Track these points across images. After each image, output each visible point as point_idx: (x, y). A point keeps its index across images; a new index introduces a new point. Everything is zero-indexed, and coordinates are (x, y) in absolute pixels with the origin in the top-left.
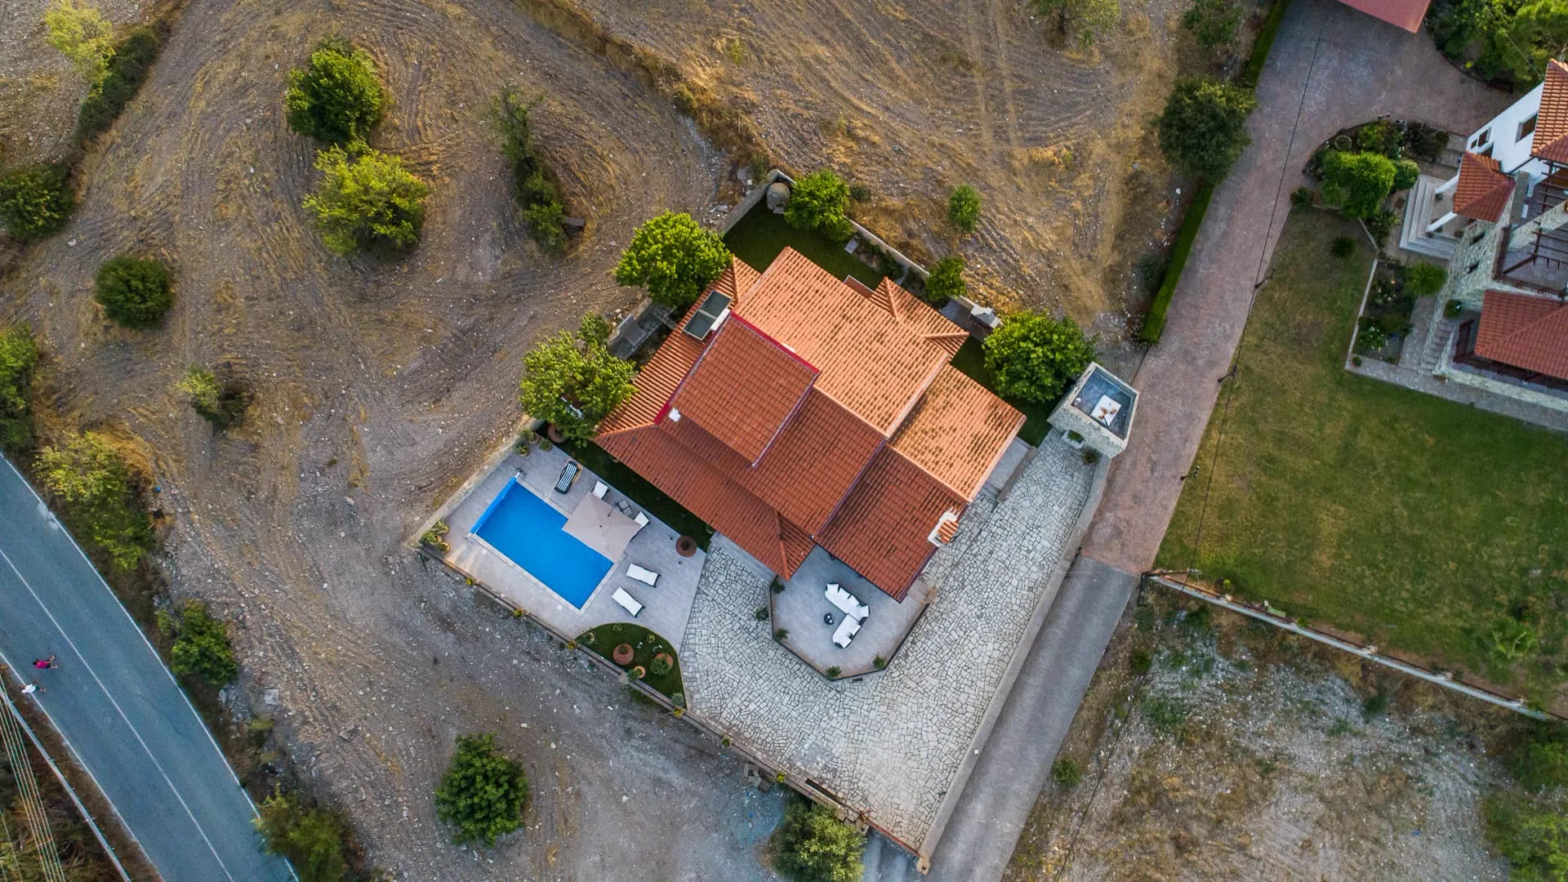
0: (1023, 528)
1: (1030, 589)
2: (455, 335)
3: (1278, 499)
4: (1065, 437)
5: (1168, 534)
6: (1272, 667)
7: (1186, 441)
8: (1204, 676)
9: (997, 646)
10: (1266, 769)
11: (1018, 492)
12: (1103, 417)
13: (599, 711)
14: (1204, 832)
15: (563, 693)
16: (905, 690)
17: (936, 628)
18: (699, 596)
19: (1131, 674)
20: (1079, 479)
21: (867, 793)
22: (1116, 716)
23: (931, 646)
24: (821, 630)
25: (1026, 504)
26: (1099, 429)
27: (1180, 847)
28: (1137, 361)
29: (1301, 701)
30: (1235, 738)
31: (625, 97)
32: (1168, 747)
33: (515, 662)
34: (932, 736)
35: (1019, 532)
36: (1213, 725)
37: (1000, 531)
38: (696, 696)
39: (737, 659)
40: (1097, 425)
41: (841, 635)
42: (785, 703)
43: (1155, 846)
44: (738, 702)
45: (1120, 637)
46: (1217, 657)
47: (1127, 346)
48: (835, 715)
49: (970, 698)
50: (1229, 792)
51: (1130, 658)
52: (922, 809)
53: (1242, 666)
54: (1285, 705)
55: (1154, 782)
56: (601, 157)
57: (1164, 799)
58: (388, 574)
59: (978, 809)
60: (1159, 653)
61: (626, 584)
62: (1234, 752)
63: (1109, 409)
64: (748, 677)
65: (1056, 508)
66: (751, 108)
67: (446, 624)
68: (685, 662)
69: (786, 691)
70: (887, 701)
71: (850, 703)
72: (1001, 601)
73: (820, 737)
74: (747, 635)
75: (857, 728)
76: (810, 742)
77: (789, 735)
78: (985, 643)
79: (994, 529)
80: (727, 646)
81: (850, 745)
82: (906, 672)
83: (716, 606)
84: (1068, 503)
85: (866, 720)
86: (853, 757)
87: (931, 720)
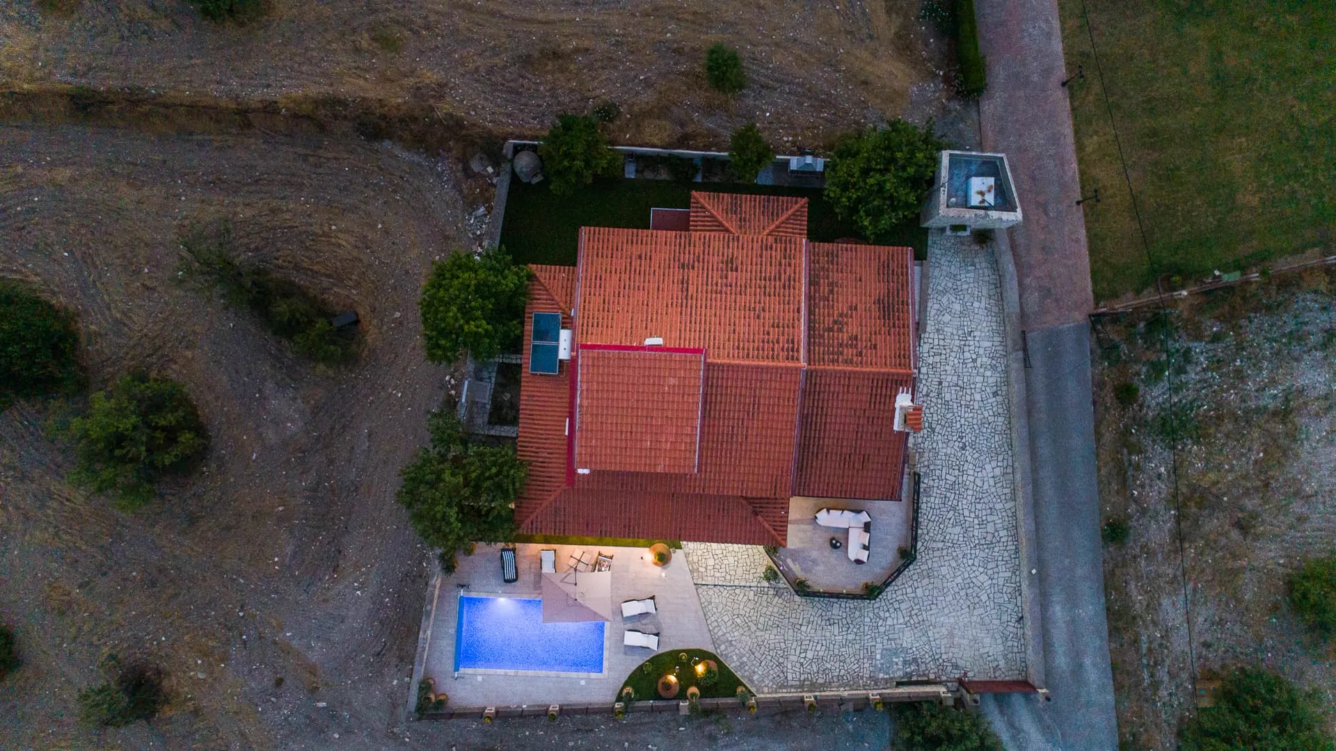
0: (957, 343)
1: (995, 394)
2: (307, 498)
3: (1178, 168)
4: (948, 232)
5: (1093, 262)
6: (1243, 322)
7: (1062, 165)
8: (1188, 368)
9: (994, 464)
10: (1283, 414)
11: (933, 312)
12: (983, 201)
13: (674, 736)
14: (1256, 501)
15: (632, 743)
16: (936, 553)
17: (931, 483)
18: (700, 591)
19: (1123, 409)
20: (982, 262)
21: (954, 660)
22: (1130, 453)
23: (935, 501)
24: (833, 557)
25: (947, 318)
26: (987, 215)
27: (1243, 527)
28: (974, 115)
29: (1284, 335)
30: (1243, 406)
31: (305, 158)
32: (1190, 451)
34: (983, 578)
35: (955, 349)
36: (1219, 406)
37: (937, 359)
38: (755, 677)
39: (770, 623)
40: (982, 212)
41: (855, 550)
42: (836, 633)
43: (1223, 541)
44: (795, 658)
45: (1100, 385)
46: (1191, 345)
47: (956, 106)
48: (887, 614)
49: (997, 521)
50: (1261, 455)
51: (1117, 396)
52: (1010, 643)
53: (1216, 338)
54: (1272, 348)
55: (1193, 489)
56: (324, 234)
57: (1210, 496)
58: (403, 743)
59: (1058, 611)
60: (1138, 374)
61: (629, 626)
62: (1248, 418)
63: (984, 189)
64: (791, 632)
65: (976, 304)
66: (440, 90)
68: (726, 656)
69: (832, 621)
70: (925, 573)
71: (894, 596)
72: (975, 421)
73: (885, 642)
74: (765, 597)
75: (913, 613)
76: (879, 651)
77: (857, 657)
78: (983, 468)
79: (930, 360)
80: (754, 618)
81: (916, 631)
82: (927, 538)
83: (722, 589)
84: (985, 292)
85: (916, 601)
86: (924, 639)
87: (973, 565)
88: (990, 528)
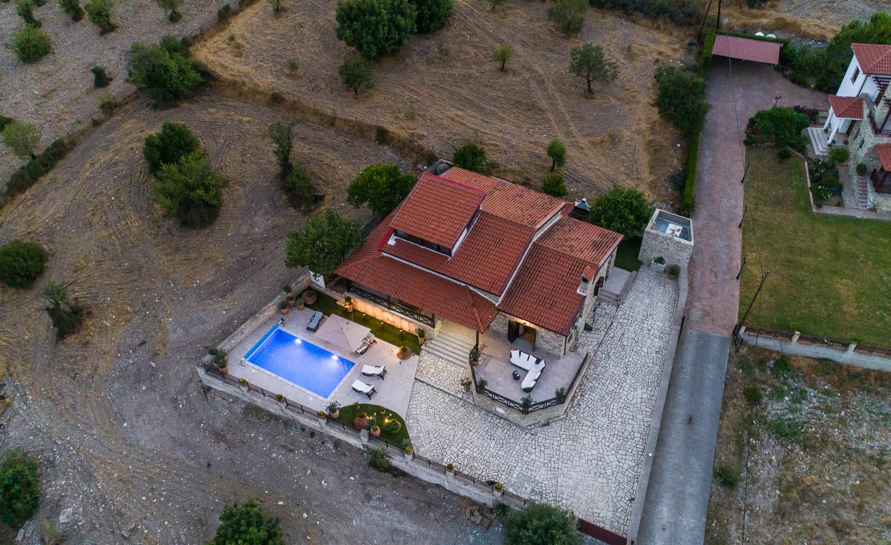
0: (641, 317)
1: (657, 352)
4: (652, 262)
6: (850, 393)
8: (803, 402)
9: (644, 390)
10: (879, 463)
11: (631, 299)
12: (673, 233)
13: (343, 481)
14: (853, 517)
16: (584, 428)
17: (597, 385)
18: (416, 384)
19: (749, 405)
20: (670, 288)
21: (570, 508)
22: (750, 436)
23: (595, 396)
24: (511, 384)
25: (639, 304)
27: (839, 531)
29: (881, 414)
30: (845, 443)
31: (347, 143)
32: (797, 454)
33: (274, 455)
34: (613, 458)
35: (639, 320)
36: (825, 434)
37: (625, 321)
38: (421, 449)
39: (450, 421)
40: (670, 236)
42: (492, 447)
43: (819, 532)
44: (455, 450)
45: (732, 378)
46: (807, 389)
48: (533, 451)
49: (635, 428)
50: (858, 482)
51: (745, 393)
52: (618, 514)
53: (827, 393)
54: (871, 417)
55: (797, 482)
56: (334, 168)
57: (811, 494)
58: (176, 408)
60: (764, 390)
62: (849, 453)
63: (676, 229)
64: (461, 432)
65: (660, 304)
67: (219, 437)
68: (411, 426)
69: (492, 438)
70: (571, 437)
71: (543, 441)
72: (639, 362)
73: (524, 469)
74: (456, 404)
75: (552, 459)
76: (517, 473)
77: (499, 468)
78: (636, 390)
79: (621, 321)
80: (441, 414)
81: (549, 472)
82: (581, 416)
83: (430, 389)
84: (667, 300)
85: (558, 453)
86: (554, 481)
87: (608, 446)
88: (629, 428)
